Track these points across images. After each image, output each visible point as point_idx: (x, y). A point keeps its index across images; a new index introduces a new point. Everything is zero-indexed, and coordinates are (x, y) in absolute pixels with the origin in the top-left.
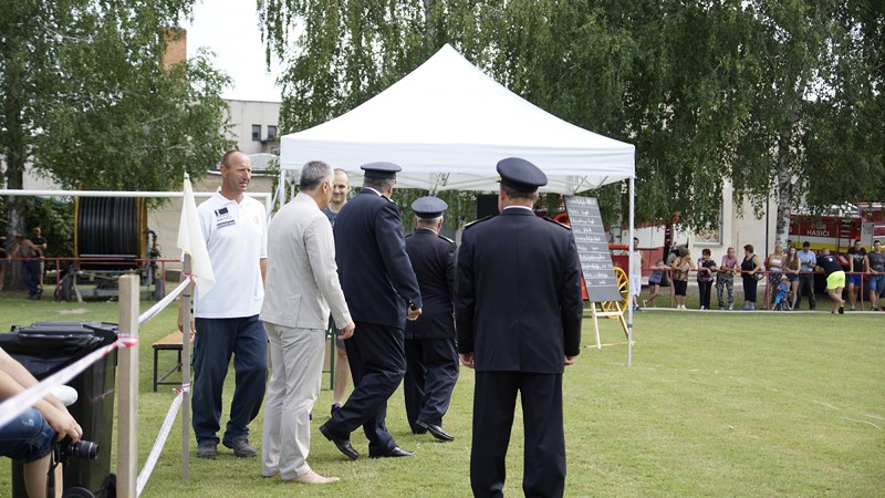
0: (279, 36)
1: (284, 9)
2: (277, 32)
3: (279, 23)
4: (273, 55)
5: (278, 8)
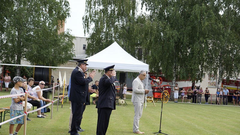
2: (87, 26)
3: (88, 23)
4: (86, 32)
5: (88, 20)
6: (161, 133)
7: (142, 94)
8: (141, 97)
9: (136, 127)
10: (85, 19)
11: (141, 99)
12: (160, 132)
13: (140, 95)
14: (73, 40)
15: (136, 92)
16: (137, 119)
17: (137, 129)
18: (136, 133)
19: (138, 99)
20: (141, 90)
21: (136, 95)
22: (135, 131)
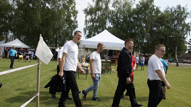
0: (86, 32)
1: (86, 30)
2: (85, 32)
3: (86, 31)
10: (84, 29)
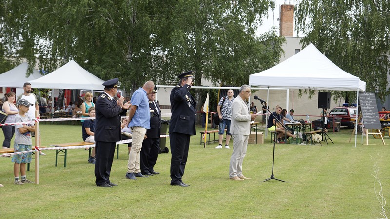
4: (299, 30)
5: (303, 10)
6: (274, 178)
7: (246, 121)
8: (245, 126)
9: (232, 171)
10: (298, 8)
11: (245, 130)
12: (272, 177)
13: (243, 124)
14: (283, 44)
15: (237, 119)
16: (235, 159)
17: (233, 174)
18: (232, 178)
19: (239, 129)
20: (245, 116)
21: (238, 124)
22: (231, 176)
